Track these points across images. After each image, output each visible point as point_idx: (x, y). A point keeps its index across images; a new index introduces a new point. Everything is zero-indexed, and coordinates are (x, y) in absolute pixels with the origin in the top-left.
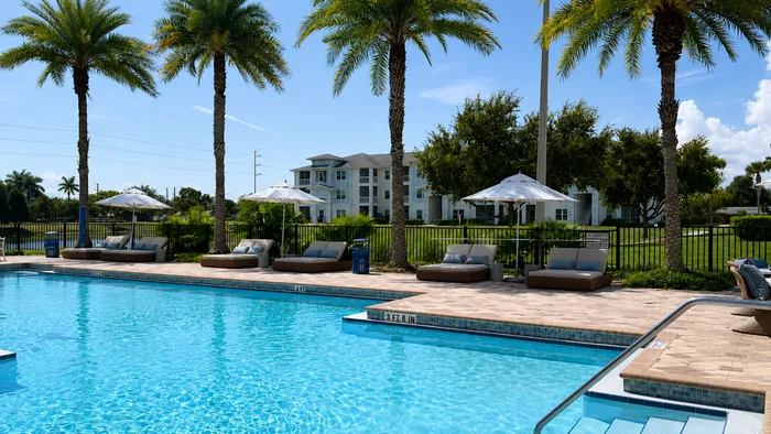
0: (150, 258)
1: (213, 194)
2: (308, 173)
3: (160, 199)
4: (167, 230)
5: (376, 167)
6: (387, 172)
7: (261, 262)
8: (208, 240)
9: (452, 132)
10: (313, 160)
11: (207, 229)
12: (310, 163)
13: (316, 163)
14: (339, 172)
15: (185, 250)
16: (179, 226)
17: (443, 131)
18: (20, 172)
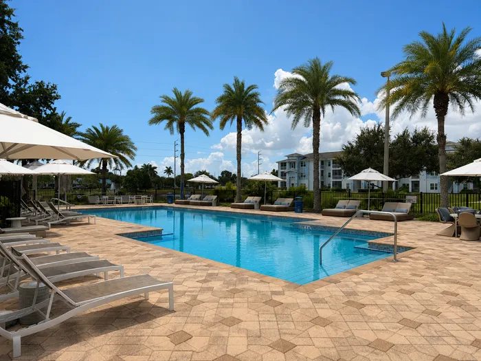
0: (210, 204)
1: (236, 174)
2: (285, 163)
3: (212, 177)
4: (217, 192)
5: (323, 160)
6: (330, 163)
7: (255, 206)
8: (234, 197)
9: (354, 144)
10: (288, 156)
11: (234, 192)
12: (287, 158)
13: (290, 158)
14: (302, 163)
15: (224, 202)
16: (222, 190)
17: (350, 144)
18: (147, 164)
